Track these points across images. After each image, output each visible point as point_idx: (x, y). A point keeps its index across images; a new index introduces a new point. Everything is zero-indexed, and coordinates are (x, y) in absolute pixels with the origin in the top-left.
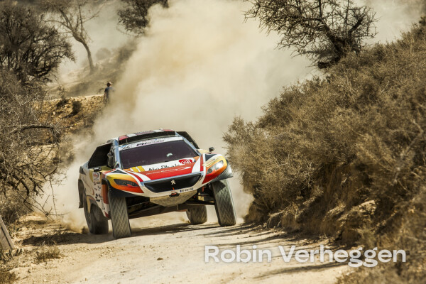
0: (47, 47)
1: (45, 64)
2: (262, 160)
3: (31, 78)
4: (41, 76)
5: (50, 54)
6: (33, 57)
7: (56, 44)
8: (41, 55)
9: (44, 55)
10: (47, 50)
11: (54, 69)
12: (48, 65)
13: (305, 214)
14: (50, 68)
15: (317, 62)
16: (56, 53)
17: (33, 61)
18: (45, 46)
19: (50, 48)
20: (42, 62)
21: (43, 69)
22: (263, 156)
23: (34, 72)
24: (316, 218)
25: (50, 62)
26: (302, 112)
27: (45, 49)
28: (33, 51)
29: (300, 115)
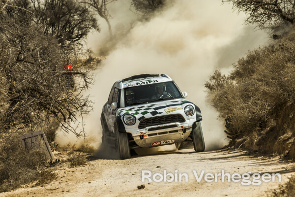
0: (80, 21)
1: (78, 33)
2: (233, 101)
3: (68, 42)
4: (75, 41)
5: (82, 26)
6: (70, 27)
7: (87, 18)
8: (76, 26)
9: (78, 26)
10: (80, 23)
11: (84, 36)
12: (80, 33)
13: (263, 139)
14: (82, 35)
15: (272, 35)
16: (86, 25)
17: (70, 31)
18: (79, 20)
19: (82, 21)
20: (76, 31)
21: (77, 36)
22: (233, 98)
23: (70, 38)
24: (270, 142)
25: (82, 32)
26: (262, 67)
27: (78, 22)
28: (70, 23)
29: (260, 70)
